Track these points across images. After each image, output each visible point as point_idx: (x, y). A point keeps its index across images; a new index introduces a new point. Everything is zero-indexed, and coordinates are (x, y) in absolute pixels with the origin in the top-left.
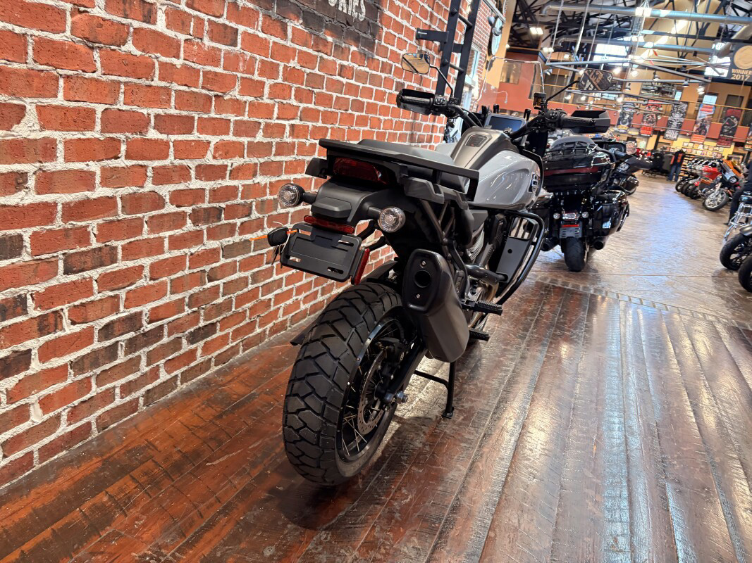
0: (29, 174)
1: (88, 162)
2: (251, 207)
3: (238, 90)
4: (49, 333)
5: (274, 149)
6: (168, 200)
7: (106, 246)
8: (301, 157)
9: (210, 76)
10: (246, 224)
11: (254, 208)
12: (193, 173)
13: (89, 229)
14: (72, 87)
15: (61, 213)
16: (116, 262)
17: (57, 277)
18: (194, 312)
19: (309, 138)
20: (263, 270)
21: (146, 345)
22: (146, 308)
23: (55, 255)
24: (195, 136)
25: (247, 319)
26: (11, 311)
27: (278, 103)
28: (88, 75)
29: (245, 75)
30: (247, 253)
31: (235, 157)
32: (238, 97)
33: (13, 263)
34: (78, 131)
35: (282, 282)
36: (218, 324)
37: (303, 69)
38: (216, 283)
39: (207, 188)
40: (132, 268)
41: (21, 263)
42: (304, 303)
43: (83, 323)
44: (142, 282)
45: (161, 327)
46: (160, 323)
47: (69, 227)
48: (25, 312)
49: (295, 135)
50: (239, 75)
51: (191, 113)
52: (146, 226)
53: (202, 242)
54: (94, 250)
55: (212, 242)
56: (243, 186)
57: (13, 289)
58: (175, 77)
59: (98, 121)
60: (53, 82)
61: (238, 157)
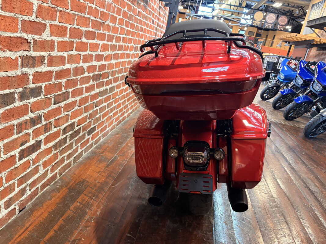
0: (45, 57)
1: (64, 52)
2: (109, 74)
3: (109, 20)
4: (47, 132)
5: (117, 48)
6: (86, 71)
7: (67, 91)
8: (124, 52)
9: (102, 13)
10: (107, 82)
11: (110, 74)
12: (94, 58)
13: (62, 84)
14: (61, 17)
15: (54, 76)
16: (69, 99)
17: (52, 106)
18: (90, 121)
20: (111, 102)
21: (75, 137)
22: (76, 120)
23: (51, 95)
24: (95, 41)
25: (105, 124)
26: (36, 122)
27: (120, 27)
28: (66, 11)
30: (107, 95)
31: (106, 51)
32: (109, 24)
33: (38, 99)
34: (62, 37)
35: (115, 107)
36: (97, 127)
37: (128, 12)
38: (97, 108)
39: (98, 65)
40: (73, 101)
41: (41, 99)
42: (121, 117)
43: (58, 127)
44: (76, 108)
45: (80, 128)
46: (80, 126)
47: (56, 82)
48: (41, 122)
50: (111, 13)
51: (95, 30)
52: (79, 82)
53: (94, 90)
54: (63, 93)
55: (97, 89)
56: (108, 64)
57: (38, 111)
58: (92, 13)
59: (68, 32)
60: (56, 13)
61: (107, 51)
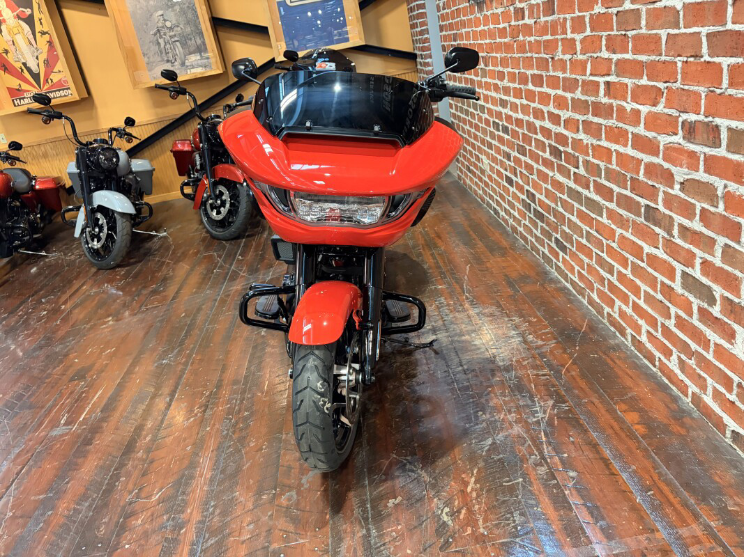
2: (578, 161)
8: (620, 125)
9: (546, 44)
11: (581, 163)
12: (546, 115)
19: (629, 100)
24: (545, 89)
27: (591, 57)
29: (563, 36)
32: (561, 57)
37: (610, 10)
39: (553, 131)
49: (612, 95)
50: (559, 38)
51: (542, 72)
53: (554, 171)
55: (559, 175)
56: (572, 138)
61: (565, 111)
